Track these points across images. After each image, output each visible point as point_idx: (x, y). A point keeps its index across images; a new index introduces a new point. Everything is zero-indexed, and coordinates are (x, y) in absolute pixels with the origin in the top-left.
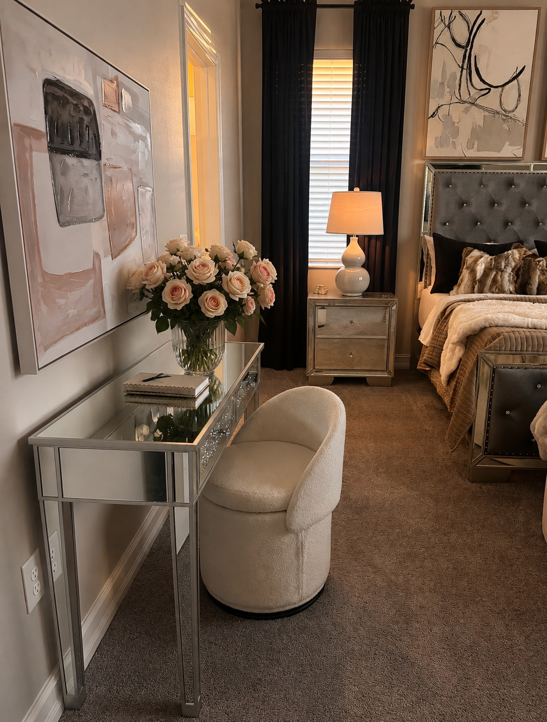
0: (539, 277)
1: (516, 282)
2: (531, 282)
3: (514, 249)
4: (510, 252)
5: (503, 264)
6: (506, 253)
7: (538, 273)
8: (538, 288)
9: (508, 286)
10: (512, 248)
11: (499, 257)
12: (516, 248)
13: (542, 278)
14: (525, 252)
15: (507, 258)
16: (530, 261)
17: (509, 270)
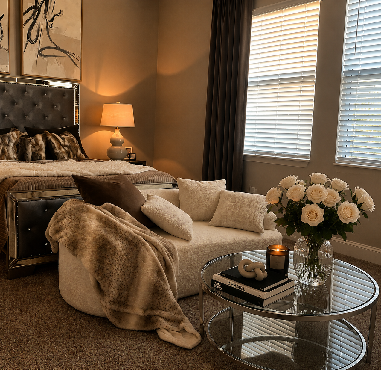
0: (31, 149)
1: (17, 153)
2: (27, 153)
3: (12, 131)
4: (10, 133)
5: (7, 141)
6: (8, 134)
7: (30, 146)
8: (32, 157)
9: (13, 155)
10: (11, 130)
11: (4, 136)
12: (14, 130)
13: (34, 149)
14: (20, 133)
15: (9, 137)
16: (24, 139)
17: (12, 145)
